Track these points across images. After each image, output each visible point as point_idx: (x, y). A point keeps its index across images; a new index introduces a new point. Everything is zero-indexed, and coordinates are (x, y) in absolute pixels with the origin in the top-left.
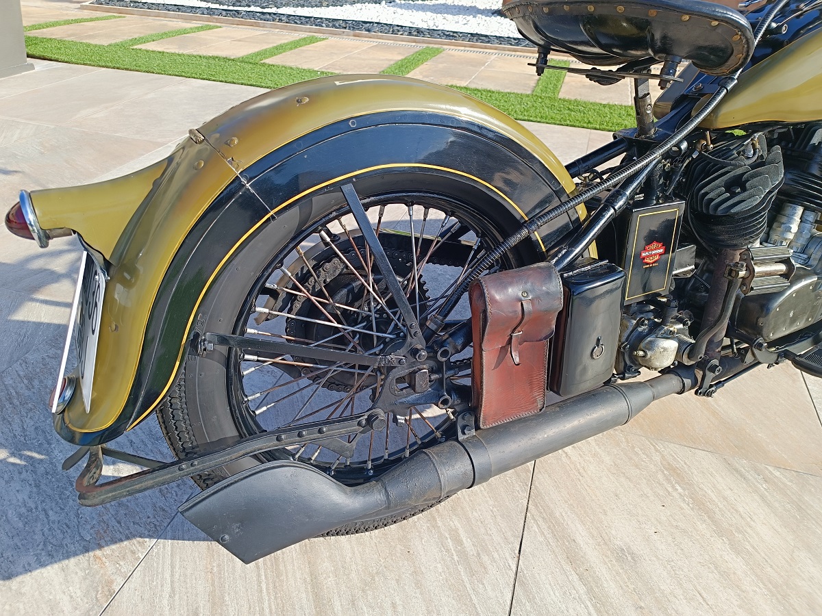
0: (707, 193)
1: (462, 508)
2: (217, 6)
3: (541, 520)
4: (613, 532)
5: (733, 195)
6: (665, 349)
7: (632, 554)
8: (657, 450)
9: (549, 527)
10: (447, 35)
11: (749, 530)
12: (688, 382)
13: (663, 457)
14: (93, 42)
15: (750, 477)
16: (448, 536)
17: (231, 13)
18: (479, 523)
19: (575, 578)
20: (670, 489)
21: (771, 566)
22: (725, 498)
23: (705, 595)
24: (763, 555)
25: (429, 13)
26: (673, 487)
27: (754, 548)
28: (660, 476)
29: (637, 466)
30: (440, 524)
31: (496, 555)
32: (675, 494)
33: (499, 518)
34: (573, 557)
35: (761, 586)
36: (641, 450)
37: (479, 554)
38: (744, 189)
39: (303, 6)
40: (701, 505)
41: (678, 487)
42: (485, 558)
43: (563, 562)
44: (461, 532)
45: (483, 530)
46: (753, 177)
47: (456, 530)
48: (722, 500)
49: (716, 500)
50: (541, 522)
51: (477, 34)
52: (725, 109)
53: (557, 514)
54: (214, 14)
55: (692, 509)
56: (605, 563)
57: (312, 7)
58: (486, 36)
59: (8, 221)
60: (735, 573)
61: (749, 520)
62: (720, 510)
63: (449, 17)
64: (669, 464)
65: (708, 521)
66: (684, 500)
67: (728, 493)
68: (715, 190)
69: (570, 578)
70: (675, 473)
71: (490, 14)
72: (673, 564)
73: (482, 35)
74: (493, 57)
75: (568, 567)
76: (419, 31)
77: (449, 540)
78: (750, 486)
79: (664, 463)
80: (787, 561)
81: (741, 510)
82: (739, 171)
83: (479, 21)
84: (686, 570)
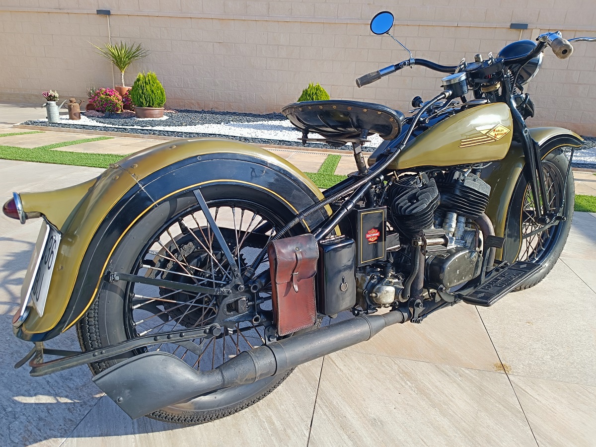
0: (399, 204)
1: (274, 404)
2: (111, 126)
3: (324, 407)
4: (369, 410)
5: (413, 204)
6: (387, 292)
7: (381, 421)
8: (395, 364)
9: (329, 410)
10: (264, 141)
11: (451, 403)
12: (406, 315)
13: (399, 367)
14: (22, 147)
15: (451, 375)
16: (264, 420)
17: (121, 130)
18: (285, 412)
19: (346, 437)
20: (404, 384)
21: (465, 422)
22: (436, 387)
23: (425, 440)
24: (460, 416)
25: (252, 129)
26: (405, 383)
27: (454, 412)
28: (397, 378)
29: (383, 373)
30: (259, 414)
31: (296, 429)
32: (406, 386)
33: (298, 408)
34: (344, 426)
35: (459, 432)
36: (386, 364)
37: (285, 429)
38: (418, 201)
39: (170, 126)
40: (422, 391)
41: (408, 383)
42: (289, 431)
43: (338, 429)
44: (274, 418)
45: (287, 416)
46: (421, 194)
47: (270, 417)
48: (434, 387)
49: (431, 388)
50: (324, 408)
51: (283, 140)
52: (401, 160)
53: (335, 403)
54: (109, 130)
55: (417, 394)
56: (364, 428)
57: (176, 126)
58: (289, 142)
59: (4, 209)
60: (443, 427)
61: (451, 397)
62: (434, 393)
63: (266, 131)
64: (403, 370)
65: (427, 400)
66: (412, 389)
67: (438, 384)
68: (403, 202)
69: (343, 438)
70: (406, 375)
72: (405, 425)
73: (286, 141)
74: (294, 153)
75: (341, 432)
76: (246, 139)
77: (266, 423)
78: (451, 379)
79: (400, 370)
80: (474, 418)
81: (446, 392)
82: (414, 191)
83: (284, 133)
84: (414, 427)
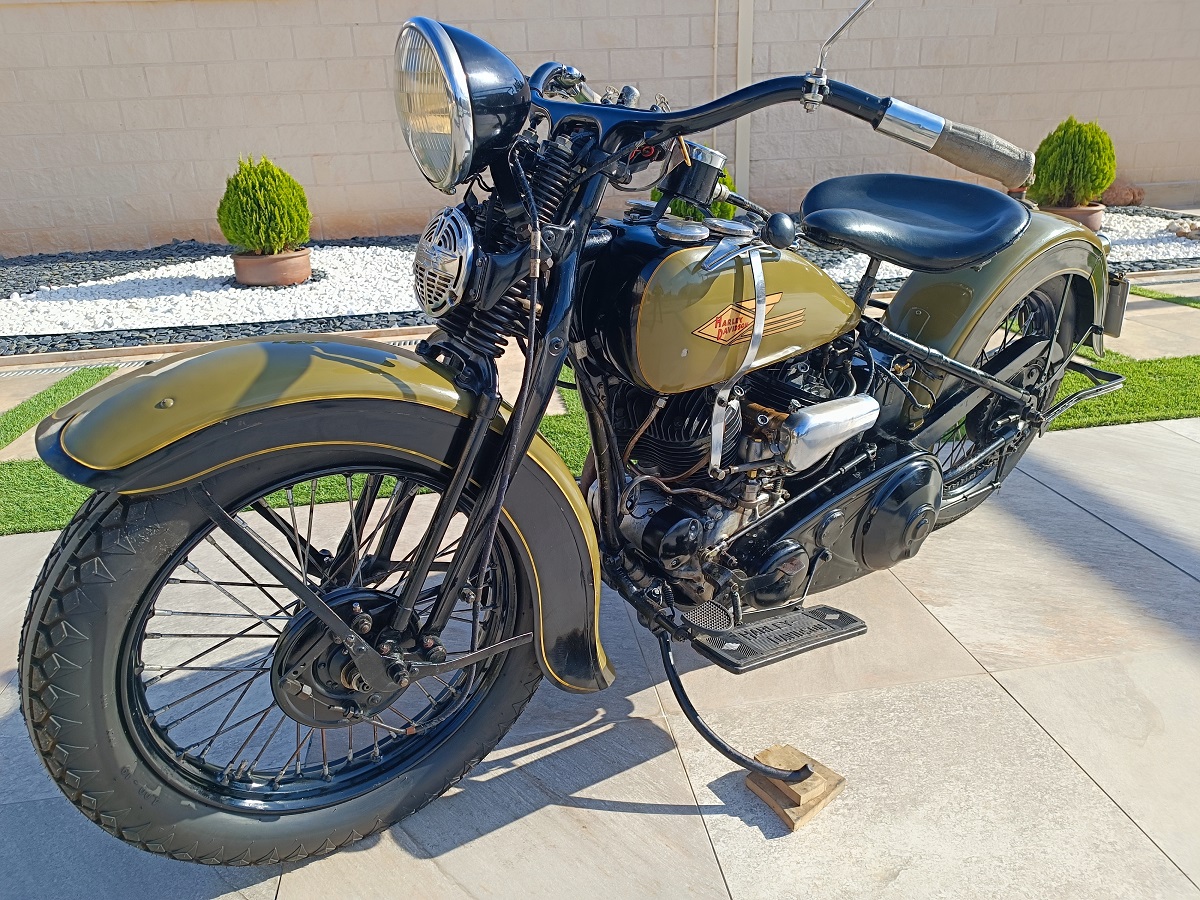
71: (217, 286)
